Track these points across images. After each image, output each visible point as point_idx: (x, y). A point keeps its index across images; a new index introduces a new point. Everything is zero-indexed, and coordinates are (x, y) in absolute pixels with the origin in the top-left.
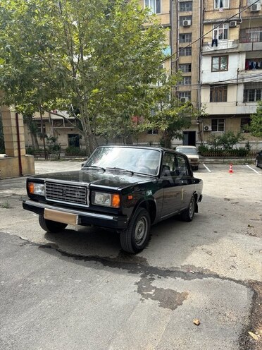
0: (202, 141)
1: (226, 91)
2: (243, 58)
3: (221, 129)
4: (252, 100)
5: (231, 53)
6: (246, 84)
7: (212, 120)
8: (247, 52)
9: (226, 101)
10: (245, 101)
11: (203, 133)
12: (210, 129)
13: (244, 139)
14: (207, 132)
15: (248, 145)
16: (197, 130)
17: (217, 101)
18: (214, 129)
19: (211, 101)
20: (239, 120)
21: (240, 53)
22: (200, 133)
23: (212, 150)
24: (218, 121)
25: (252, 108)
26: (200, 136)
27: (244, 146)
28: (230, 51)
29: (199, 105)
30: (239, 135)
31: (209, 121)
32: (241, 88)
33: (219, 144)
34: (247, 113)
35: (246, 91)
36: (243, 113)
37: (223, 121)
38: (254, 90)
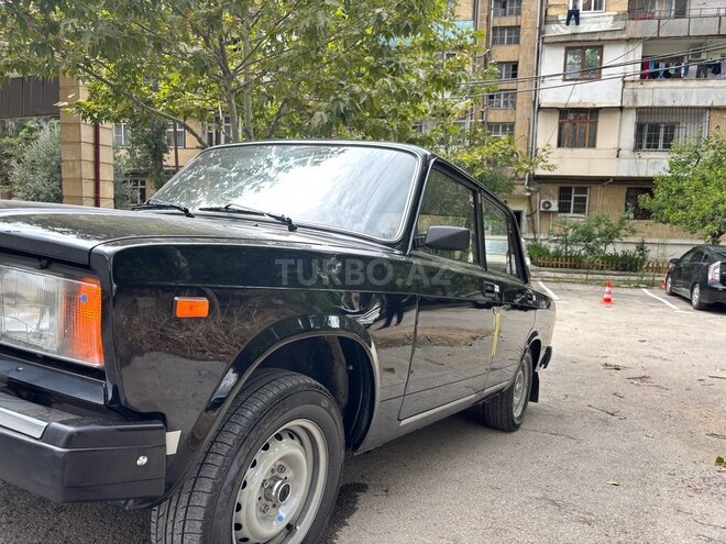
0: (535, 233)
1: (596, 123)
2: (637, 53)
3: (580, 208)
4: (653, 146)
5: (610, 41)
6: (641, 111)
7: (561, 189)
8: (647, 42)
9: (593, 145)
10: (638, 147)
11: (537, 216)
12: (554, 207)
13: (634, 232)
14: (547, 213)
15: (641, 247)
16: (524, 209)
17: (574, 145)
18: (564, 208)
19: (559, 145)
20: (623, 191)
21: (629, 41)
22: (531, 215)
23: (557, 255)
24: (572, 191)
25: (655, 165)
26: (532, 223)
27: (632, 249)
28: (607, 37)
29: (532, 152)
30: (622, 222)
31: (554, 190)
32: (630, 122)
33: (575, 241)
34: (642, 174)
35: (640, 128)
36: (634, 174)
37: (584, 190)
38: (658, 126)
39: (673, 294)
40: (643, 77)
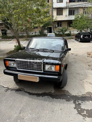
0: (54, 31)
1: (62, 11)
3: (61, 26)
4: (71, 14)
6: (69, 8)
7: (58, 23)
9: (62, 15)
10: (69, 15)
12: (57, 26)
13: (69, 30)
14: (56, 27)
15: (70, 32)
16: (52, 27)
17: (59, 15)
18: (58, 26)
19: (57, 15)
20: (67, 22)
23: (58, 34)
24: (60, 23)
25: (72, 18)
26: (53, 29)
29: (53, 16)
30: (67, 28)
31: (56, 23)
33: (61, 32)
34: (70, 20)
35: (69, 11)
36: (69, 20)
37: (61, 23)
38: (72, 11)
39: (76, 40)
40: (69, 2)
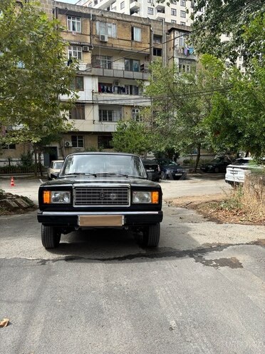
0: (63, 156)
1: (83, 110)
2: (96, 81)
3: (81, 145)
4: (105, 120)
5: (89, 76)
6: (100, 106)
7: (72, 137)
8: (99, 77)
9: (84, 118)
10: (100, 120)
11: (64, 149)
12: (71, 145)
14: (68, 147)
16: (57, 145)
17: (76, 118)
18: (74, 145)
19: (70, 118)
20: (96, 137)
21: (93, 76)
22: (61, 149)
24: (77, 138)
25: (110, 127)
26: (62, 152)
28: (85, 73)
31: (69, 137)
32: (96, 108)
34: (104, 131)
35: (100, 111)
36: (100, 131)
37: (82, 137)
38: (106, 111)
40: (99, 91)
